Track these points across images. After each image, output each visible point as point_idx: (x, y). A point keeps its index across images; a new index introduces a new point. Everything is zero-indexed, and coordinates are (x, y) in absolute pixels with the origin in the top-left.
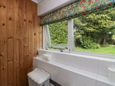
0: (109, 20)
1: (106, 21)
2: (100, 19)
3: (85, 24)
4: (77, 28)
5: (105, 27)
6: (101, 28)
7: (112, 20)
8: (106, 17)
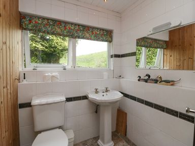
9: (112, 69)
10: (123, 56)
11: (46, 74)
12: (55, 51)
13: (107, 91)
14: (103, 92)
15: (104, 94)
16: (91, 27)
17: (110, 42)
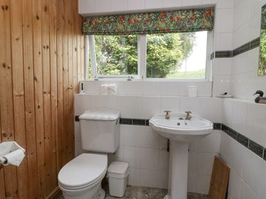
0: (164, 46)
1: (161, 48)
2: (152, 43)
3: (127, 49)
4: (109, 53)
5: (158, 59)
6: (153, 60)
7: (168, 47)
8: (160, 41)
9: (211, 80)
10: (236, 53)
11: (102, 85)
12: (156, 65)
13: (188, 118)
14: (181, 119)
15: (180, 121)
16: (169, 12)
17: (210, 29)
